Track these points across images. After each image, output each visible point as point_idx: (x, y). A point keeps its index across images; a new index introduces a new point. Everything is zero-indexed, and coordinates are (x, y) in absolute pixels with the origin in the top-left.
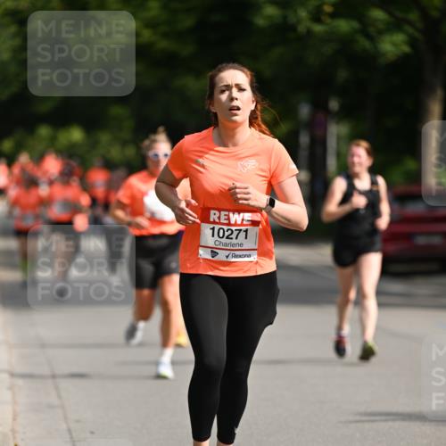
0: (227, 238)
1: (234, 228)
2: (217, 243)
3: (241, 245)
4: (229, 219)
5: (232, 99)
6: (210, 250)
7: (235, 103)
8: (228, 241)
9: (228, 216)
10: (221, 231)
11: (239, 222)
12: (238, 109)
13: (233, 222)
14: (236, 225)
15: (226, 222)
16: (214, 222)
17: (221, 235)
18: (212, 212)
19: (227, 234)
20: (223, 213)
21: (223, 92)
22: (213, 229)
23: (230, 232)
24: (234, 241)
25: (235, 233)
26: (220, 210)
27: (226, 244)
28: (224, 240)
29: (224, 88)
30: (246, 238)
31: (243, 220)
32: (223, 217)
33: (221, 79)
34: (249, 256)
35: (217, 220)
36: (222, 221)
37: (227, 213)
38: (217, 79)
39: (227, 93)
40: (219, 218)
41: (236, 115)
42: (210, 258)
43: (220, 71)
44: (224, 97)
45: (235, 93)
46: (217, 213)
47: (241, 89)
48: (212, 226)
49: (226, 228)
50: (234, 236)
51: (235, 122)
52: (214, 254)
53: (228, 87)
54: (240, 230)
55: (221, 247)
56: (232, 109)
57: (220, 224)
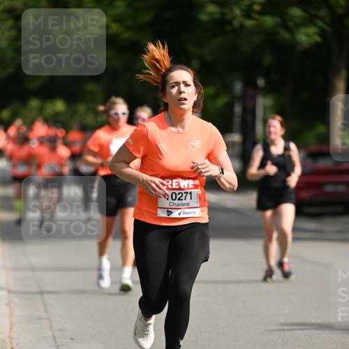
0: (179, 199)
1: (183, 192)
2: (171, 204)
3: (188, 204)
4: (179, 185)
5: (180, 92)
6: (166, 210)
7: (183, 96)
8: (180, 202)
9: (179, 182)
11: (186, 187)
12: (186, 100)
13: (182, 187)
14: (184, 189)
15: (178, 187)
17: (174, 198)
18: (166, 181)
19: (178, 197)
20: (174, 181)
21: (173, 87)
23: (180, 195)
24: (184, 202)
25: (184, 195)
26: (172, 179)
27: (178, 205)
28: (177, 202)
29: (174, 84)
30: (191, 199)
31: (188, 185)
32: (174, 184)
33: (172, 77)
36: (174, 187)
39: (176, 88)
40: (172, 185)
41: (184, 104)
42: (166, 216)
43: (170, 71)
44: (174, 91)
45: (183, 87)
46: (170, 181)
47: (187, 85)
49: (177, 192)
50: (183, 198)
51: (183, 110)
52: (169, 213)
53: (178, 84)
54: (187, 193)
55: (174, 207)
56: (181, 100)
57: (172, 189)
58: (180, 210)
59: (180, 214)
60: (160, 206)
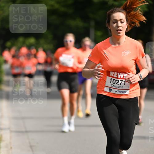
0: (116, 84)
1: (119, 80)
2: (112, 86)
3: (122, 87)
4: (118, 76)
5: (118, 27)
6: (109, 88)
7: (120, 28)
8: (117, 85)
9: (117, 74)
10: (114, 80)
11: (122, 77)
12: (121, 30)
13: (119, 77)
14: (120, 78)
15: (117, 77)
16: (112, 77)
17: (114, 82)
18: (111, 72)
19: (116, 82)
20: (115, 73)
21: (114, 23)
22: (111, 79)
23: (118, 81)
24: (119, 85)
25: (120, 82)
26: (114, 72)
27: (116, 87)
28: (115, 85)
30: (125, 84)
31: (123, 76)
32: (115, 75)
34: (126, 92)
35: (113, 76)
36: (115, 76)
37: (117, 73)
38: (112, 16)
40: (114, 75)
41: (120, 33)
42: (109, 92)
43: (113, 12)
44: (115, 25)
45: (120, 24)
46: (113, 73)
47: (122, 22)
48: (111, 78)
49: (116, 79)
50: (119, 83)
51: (120, 36)
52: (111, 90)
53: (116, 21)
54: (122, 81)
55: (114, 87)
57: (114, 77)
58: (117, 90)
59: (116, 92)
60: (106, 85)
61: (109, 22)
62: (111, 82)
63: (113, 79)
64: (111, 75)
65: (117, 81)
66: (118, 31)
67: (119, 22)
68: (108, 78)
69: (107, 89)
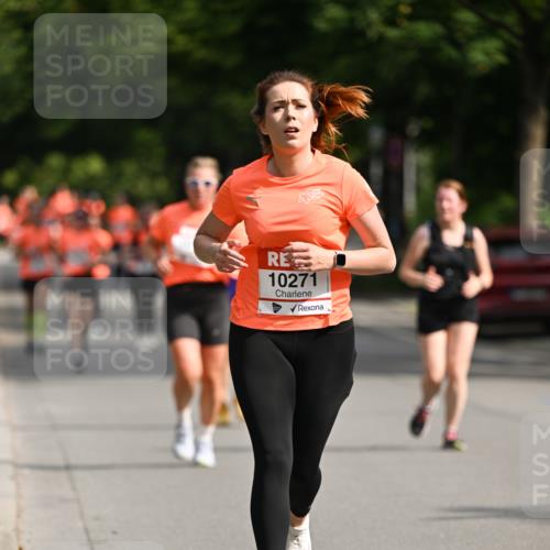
0: (291, 285)
1: (297, 273)
2: (279, 293)
3: (309, 294)
5: (288, 118)
6: (271, 303)
7: (292, 124)
8: (292, 289)
10: (282, 277)
12: (297, 130)
15: (288, 265)
17: (283, 283)
18: (270, 254)
19: (289, 281)
20: (282, 255)
21: (276, 109)
22: (273, 275)
23: (293, 278)
24: (299, 289)
25: (300, 279)
26: (278, 251)
27: (290, 294)
28: (287, 289)
29: (278, 105)
30: (315, 284)
32: (283, 260)
33: (275, 93)
34: (321, 307)
35: (276, 265)
36: (283, 264)
38: (269, 93)
39: (282, 111)
40: (278, 261)
41: (293, 138)
42: (273, 313)
43: (273, 83)
44: (278, 116)
45: (292, 110)
46: (275, 254)
47: (299, 106)
48: (270, 272)
49: (287, 273)
50: (298, 283)
51: (292, 147)
52: (277, 307)
53: (284, 104)
54: (307, 275)
55: (284, 298)
56: (288, 130)
57: (280, 268)
58: (294, 304)
59: (293, 310)
60: (262, 296)
61: (261, 112)
62: (273, 285)
63: (277, 273)
64: (270, 264)
65: (290, 277)
66: (289, 132)
67: (291, 108)
68: (264, 275)
69: (265, 308)
